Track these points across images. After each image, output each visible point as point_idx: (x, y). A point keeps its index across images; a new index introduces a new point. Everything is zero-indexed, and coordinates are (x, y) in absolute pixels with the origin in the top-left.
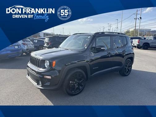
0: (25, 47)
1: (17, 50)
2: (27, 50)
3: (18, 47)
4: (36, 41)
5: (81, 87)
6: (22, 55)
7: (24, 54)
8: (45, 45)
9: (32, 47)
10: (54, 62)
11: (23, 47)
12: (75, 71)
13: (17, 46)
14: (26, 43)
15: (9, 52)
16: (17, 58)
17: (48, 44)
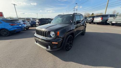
0: (25, 25)
1: (21, 27)
2: (27, 27)
3: (22, 26)
4: (31, 22)
5: (71, 45)
6: (24, 30)
7: (25, 29)
8: (37, 23)
9: (30, 25)
10: (58, 32)
11: (24, 25)
12: (69, 36)
13: (20, 24)
14: (26, 23)
15: (16, 29)
16: (21, 32)
17: (38, 23)
